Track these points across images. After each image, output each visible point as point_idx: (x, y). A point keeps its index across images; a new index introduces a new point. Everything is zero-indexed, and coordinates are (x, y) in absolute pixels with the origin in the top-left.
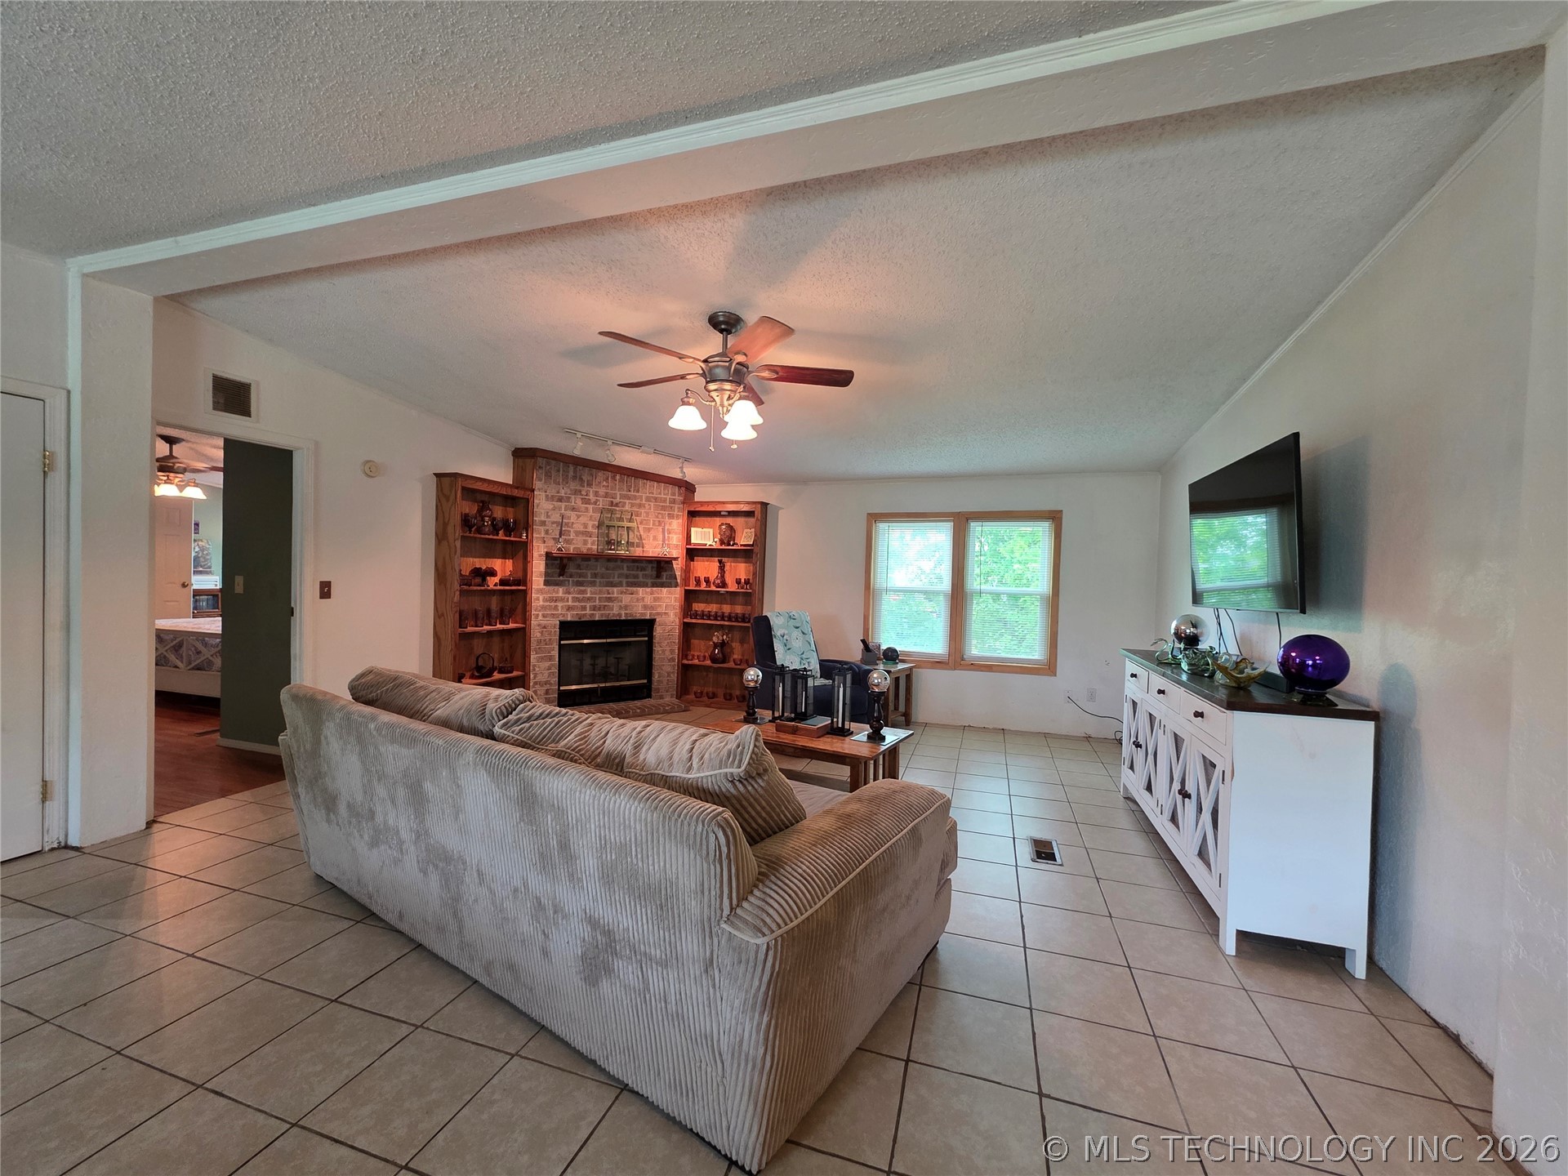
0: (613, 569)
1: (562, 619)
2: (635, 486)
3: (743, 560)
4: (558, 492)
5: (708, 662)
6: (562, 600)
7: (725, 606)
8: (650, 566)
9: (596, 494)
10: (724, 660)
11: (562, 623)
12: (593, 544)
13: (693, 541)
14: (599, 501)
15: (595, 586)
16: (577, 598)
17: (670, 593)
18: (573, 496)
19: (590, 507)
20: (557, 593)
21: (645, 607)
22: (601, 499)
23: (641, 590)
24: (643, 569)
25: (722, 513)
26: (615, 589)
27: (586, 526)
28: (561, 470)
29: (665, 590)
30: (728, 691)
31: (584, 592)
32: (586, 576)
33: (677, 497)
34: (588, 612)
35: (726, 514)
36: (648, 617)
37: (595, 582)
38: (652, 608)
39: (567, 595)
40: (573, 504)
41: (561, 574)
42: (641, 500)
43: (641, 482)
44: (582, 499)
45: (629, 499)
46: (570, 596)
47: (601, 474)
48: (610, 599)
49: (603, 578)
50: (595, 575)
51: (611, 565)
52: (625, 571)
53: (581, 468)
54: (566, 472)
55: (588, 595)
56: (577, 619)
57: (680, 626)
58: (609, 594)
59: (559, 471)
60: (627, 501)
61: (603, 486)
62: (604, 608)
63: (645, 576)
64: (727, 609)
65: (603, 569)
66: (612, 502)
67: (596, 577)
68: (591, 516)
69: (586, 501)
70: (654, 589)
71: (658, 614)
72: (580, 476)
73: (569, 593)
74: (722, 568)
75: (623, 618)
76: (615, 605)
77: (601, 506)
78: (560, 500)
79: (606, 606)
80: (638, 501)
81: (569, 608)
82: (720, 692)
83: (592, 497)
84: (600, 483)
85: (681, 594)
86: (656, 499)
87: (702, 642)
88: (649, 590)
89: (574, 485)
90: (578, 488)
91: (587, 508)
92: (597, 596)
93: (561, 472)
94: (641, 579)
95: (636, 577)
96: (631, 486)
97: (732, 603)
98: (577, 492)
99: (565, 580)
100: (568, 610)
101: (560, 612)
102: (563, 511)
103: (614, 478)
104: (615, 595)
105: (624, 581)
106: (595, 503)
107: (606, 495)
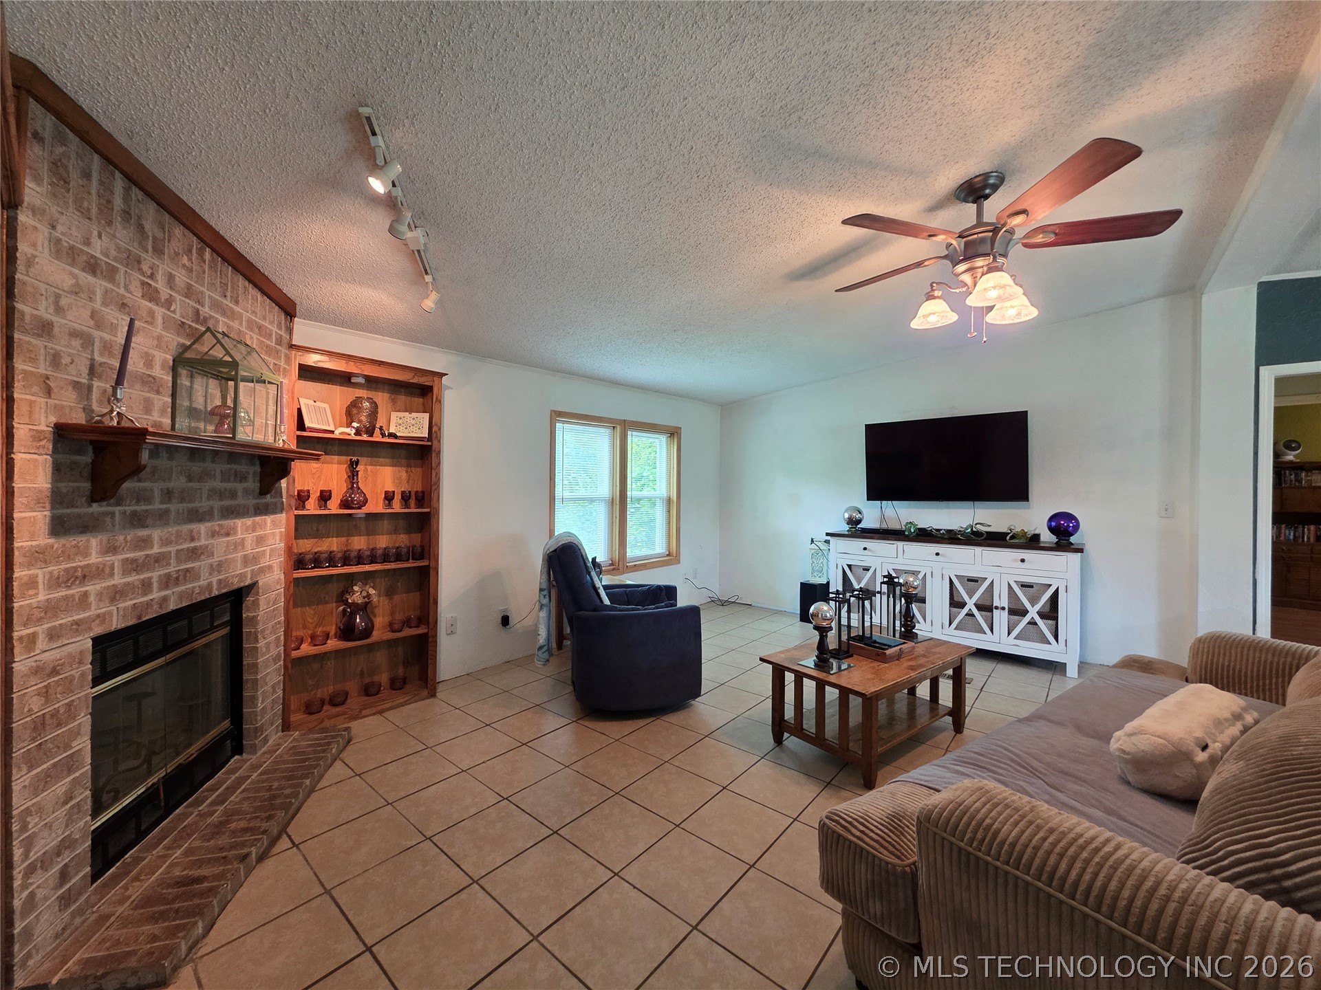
0: (200, 479)
1: (98, 630)
2: (233, 288)
3: (387, 460)
4: (87, 242)
5: (333, 644)
6: (99, 572)
7: (356, 539)
8: (251, 469)
9: (170, 278)
10: (367, 633)
11: (98, 641)
12: (162, 413)
13: (308, 424)
14: (175, 301)
15: (167, 524)
16: (134, 561)
17: (274, 523)
18: (122, 269)
19: (160, 312)
20: (86, 554)
21: (246, 561)
22: (178, 297)
23: (239, 523)
24: (242, 478)
25: (354, 380)
26: (202, 528)
27: (149, 363)
28: (95, 175)
29: (269, 519)
30: (367, 681)
31: (145, 543)
32: (148, 500)
33: (282, 333)
34: (156, 595)
35: (361, 380)
36: (248, 582)
37: (167, 511)
38: (255, 559)
39: (109, 558)
40: (122, 291)
41: (94, 498)
42: (241, 324)
43: (241, 282)
44: (143, 284)
45: (224, 314)
46: (116, 559)
47: (179, 231)
48: (194, 554)
49: (182, 500)
50: (168, 495)
51: (197, 467)
52: (218, 484)
53: (140, 194)
54: (106, 188)
55: (156, 550)
56: (131, 622)
57: (287, 589)
58: (192, 539)
59: (87, 175)
60: (221, 318)
61: (184, 266)
62: (185, 576)
63: (246, 491)
64: (359, 543)
65: (183, 479)
66: (198, 311)
67: (170, 501)
68: (159, 338)
69: (151, 294)
70: (258, 519)
71: (262, 571)
72: (139, 217)
73: (112, 549)
74: (353, 474)
75: (215, 593)
76: (202, 564)
77: (177, 316)
78: (92, 267)
79: (187, 570)
80: (235, 324)
81: (116, 594)
82: (352, 687)
83: (160, 284)
84: (177, 254)
85: (288, 525)
86: (260, 327)
87: (309, 611)
88: (249, 521)
89: (123, 235)
90: (136, 250)
91: (151, 314)
92: (172, 549)
93: (95, 183)
94: (240, 501)
95: (233, 495)
96: (226, 285)
97: (370, 532)
98: (133, 262)
99: (106, 514)
100: (113, 600)
101: (92, 612)
102: (98, 305)
103: (201, 253)
104: (203, 542)
105: (216, 504)
106: (168, 303)
107: (189, 292)
